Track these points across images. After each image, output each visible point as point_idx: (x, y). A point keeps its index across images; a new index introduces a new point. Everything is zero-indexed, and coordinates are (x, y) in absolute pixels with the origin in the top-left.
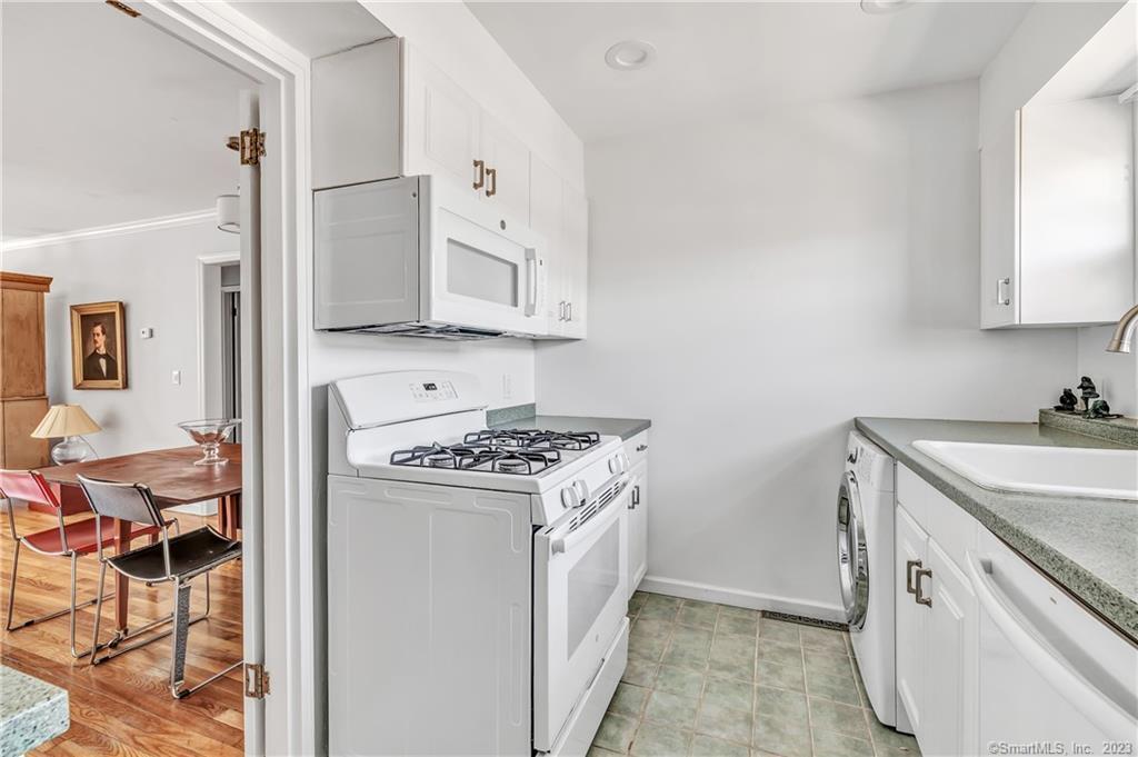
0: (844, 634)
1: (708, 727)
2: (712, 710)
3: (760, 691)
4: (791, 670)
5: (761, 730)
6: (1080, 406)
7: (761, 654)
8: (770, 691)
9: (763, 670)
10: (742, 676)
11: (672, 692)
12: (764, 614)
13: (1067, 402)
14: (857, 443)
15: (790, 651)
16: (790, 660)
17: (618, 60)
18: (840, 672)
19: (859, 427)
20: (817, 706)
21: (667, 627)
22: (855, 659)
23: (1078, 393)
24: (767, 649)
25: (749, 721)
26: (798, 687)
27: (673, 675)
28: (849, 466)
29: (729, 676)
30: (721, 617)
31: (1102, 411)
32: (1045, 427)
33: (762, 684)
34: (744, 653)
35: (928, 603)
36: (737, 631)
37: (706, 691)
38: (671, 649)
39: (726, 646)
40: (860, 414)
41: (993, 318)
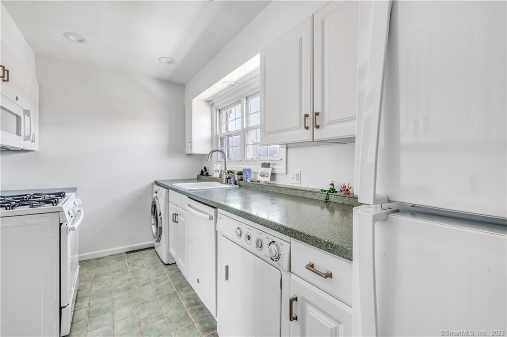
0: (153, 249)
1: (117, 287)
2: (117, 282)
3: (131, 272)
4: (139, 263)
5: (134, 280)
6: (204, 174)
7: (129, 263)
8: (134, 271)
9: (131, 267)
10: (124, 271)
11: (99, 285)
12: (127, 253)
13: (202, 172)
14: (156, 188)
15: (138, 259)
16: (138, 261)
17: (70, 37)
18: (153, 258)
19: (157, 183)
20: (148, 268)
21: (90, 269)
22: (157, 254)
23: (204, 171)
24: (130, 261)
25: (129, 280)
26: (143, 266)
27: (98, 281)
28: (155, 195)
29: (120, 273)
30: (111, 259)
31: (207, 175)
32: (199, 179)
33: (132, 270)
34: (123, 265)
35: (177, 222)
36: (119, 260)
37: (113, 279)
38: (94, 274)
39: (115, 266)
40: (156, 180)
41: (188, 152)
